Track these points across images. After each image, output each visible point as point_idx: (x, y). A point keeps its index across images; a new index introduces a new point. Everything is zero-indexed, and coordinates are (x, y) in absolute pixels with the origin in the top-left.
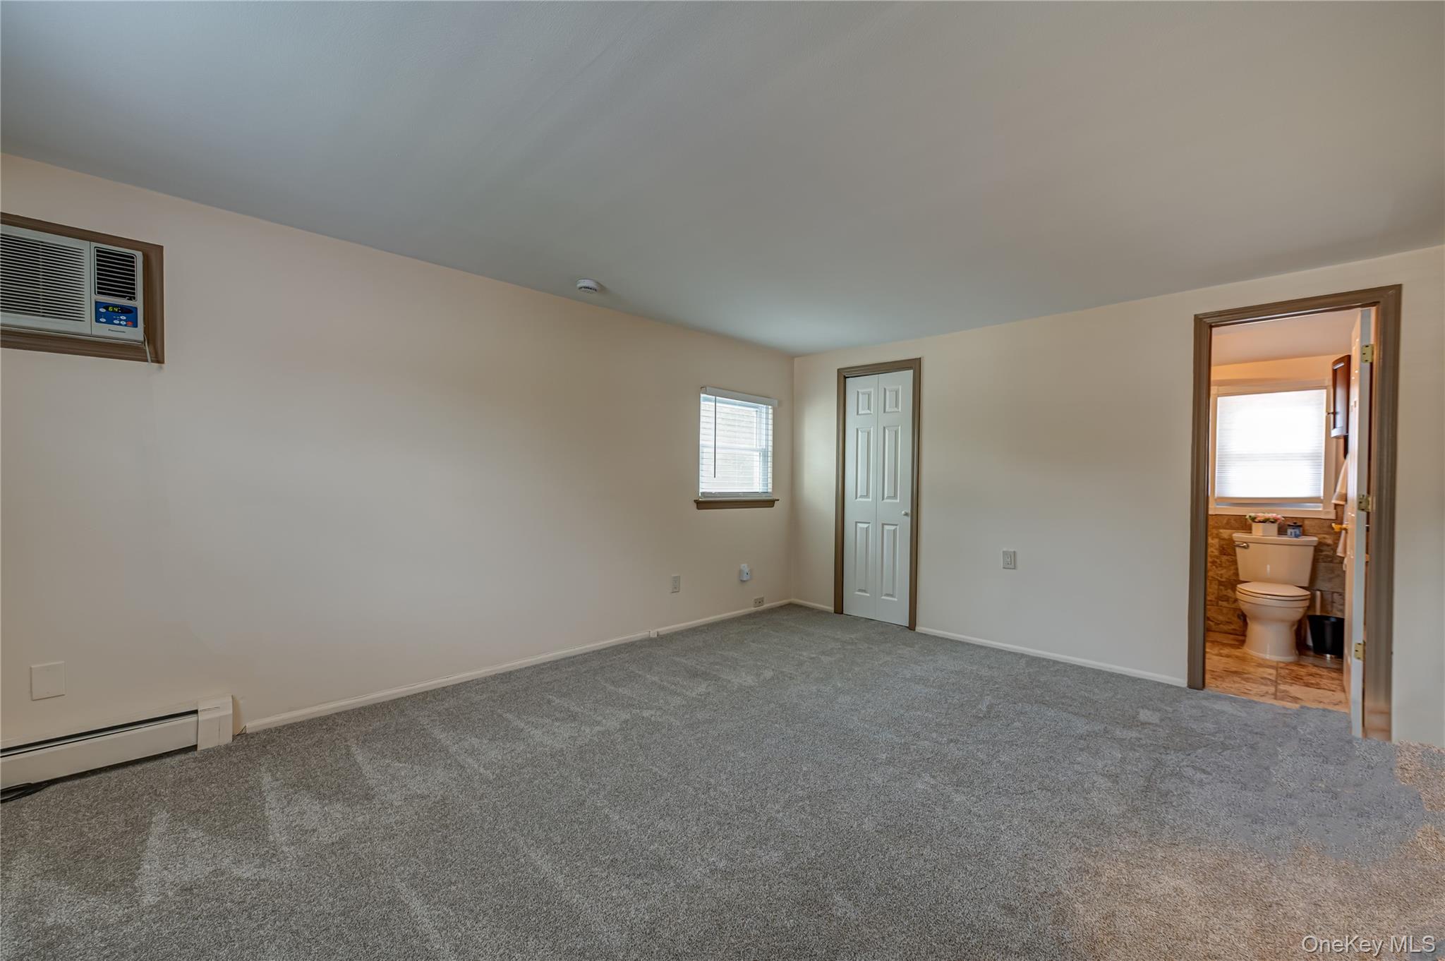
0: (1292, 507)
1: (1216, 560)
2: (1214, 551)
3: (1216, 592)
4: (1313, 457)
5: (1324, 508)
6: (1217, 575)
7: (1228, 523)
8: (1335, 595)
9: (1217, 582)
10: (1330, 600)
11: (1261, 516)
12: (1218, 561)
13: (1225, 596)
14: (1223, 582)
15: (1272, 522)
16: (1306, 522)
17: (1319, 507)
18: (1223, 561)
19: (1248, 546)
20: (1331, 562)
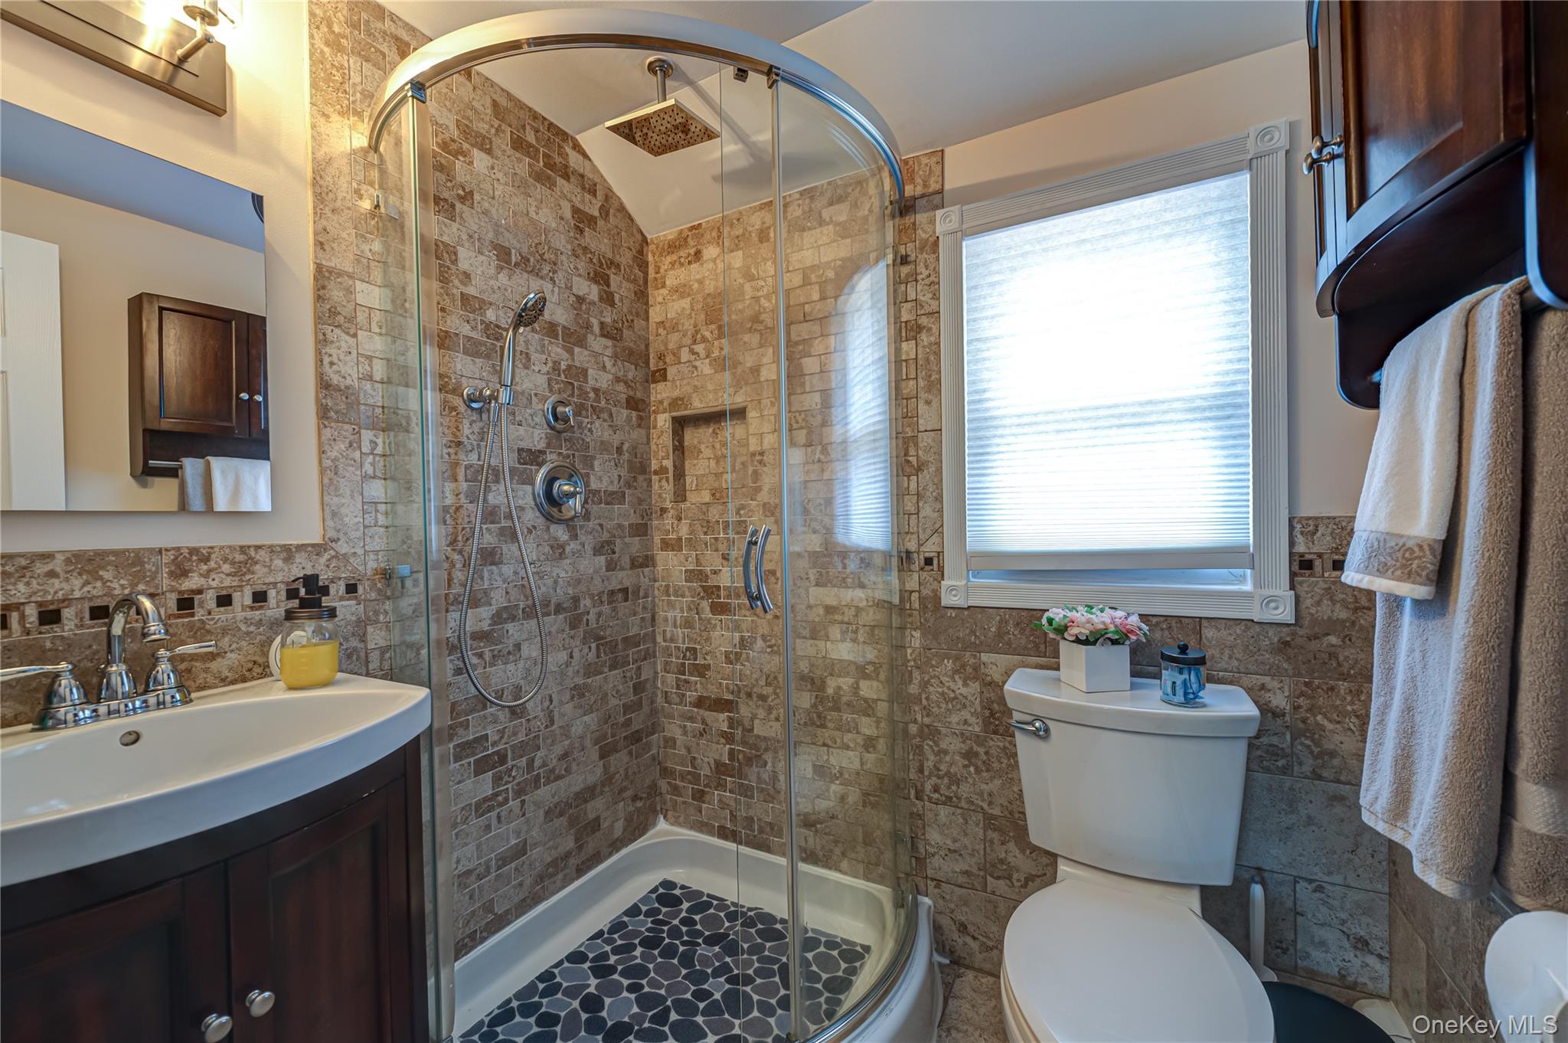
0: (1165, 583)
1: (976, 748)
2: (972, 720)
3: (980, 847)
4: (1218, 409)
5: (1258, 583)
6: (981, 794)
7: (1000, 635)
8: (1302, 885)
9: (980, 816)
10: (1289, 904)
11: (1084, 619)
12: (981, 750)
13: (1002, 861)
14: (995, 817)
15: (1114, 642)
16: (1209, 633)
17: (1242, 579)
18: (993, 751)
19: (1047, 730)
20: (1285, 771)
